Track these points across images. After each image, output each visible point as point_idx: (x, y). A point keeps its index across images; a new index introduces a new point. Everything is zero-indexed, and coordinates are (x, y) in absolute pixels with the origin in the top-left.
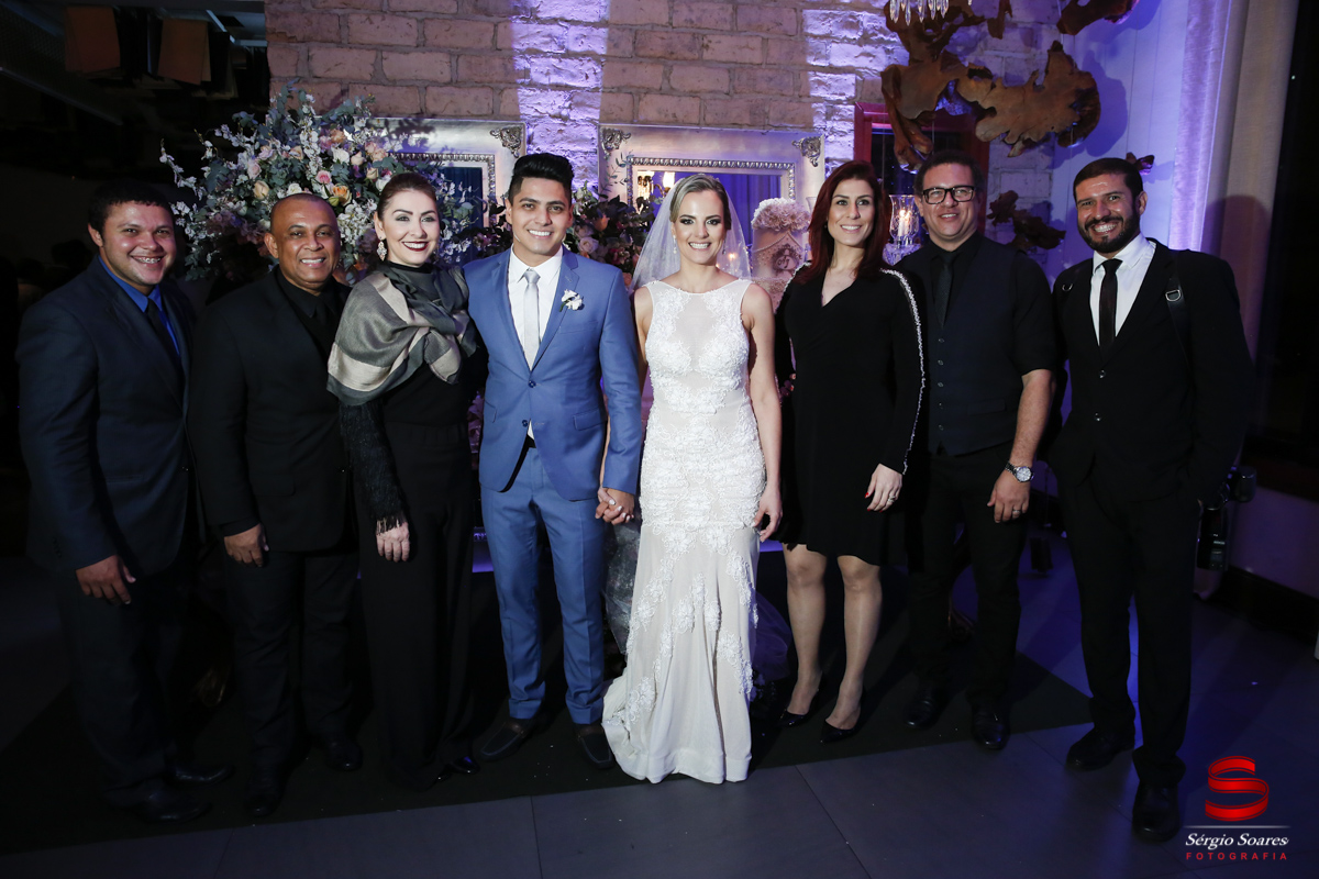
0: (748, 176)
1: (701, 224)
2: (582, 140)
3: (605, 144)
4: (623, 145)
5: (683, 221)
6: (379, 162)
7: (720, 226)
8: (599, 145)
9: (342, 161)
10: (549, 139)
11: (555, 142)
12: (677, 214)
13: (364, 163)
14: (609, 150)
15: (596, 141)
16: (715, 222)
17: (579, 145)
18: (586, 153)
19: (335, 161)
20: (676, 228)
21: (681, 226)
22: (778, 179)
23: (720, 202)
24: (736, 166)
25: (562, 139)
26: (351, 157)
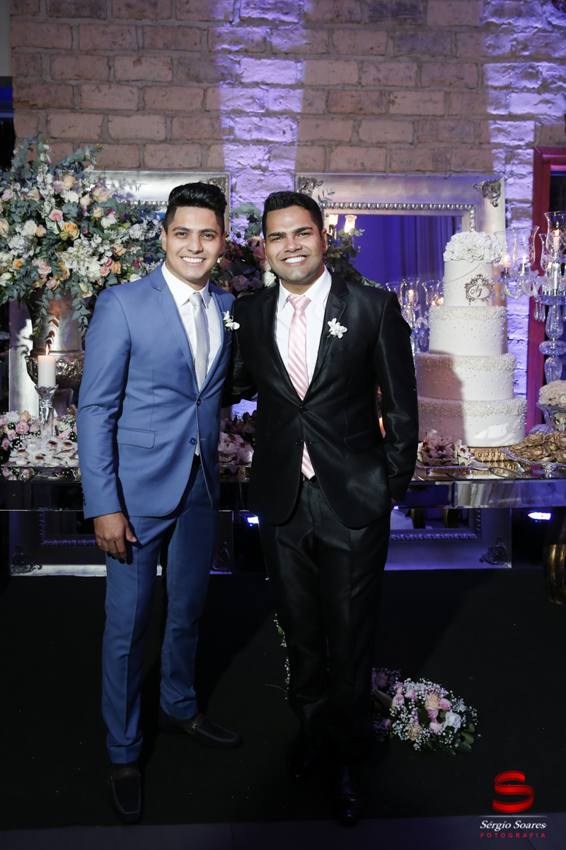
4: (315, 191)
6: (104, 203)
9: (71, 201)
10: (250, 188)
11: (255, 190)
13: (91, 204)
19: (66, 201)
25: (261, 188)
26: (80, 198)
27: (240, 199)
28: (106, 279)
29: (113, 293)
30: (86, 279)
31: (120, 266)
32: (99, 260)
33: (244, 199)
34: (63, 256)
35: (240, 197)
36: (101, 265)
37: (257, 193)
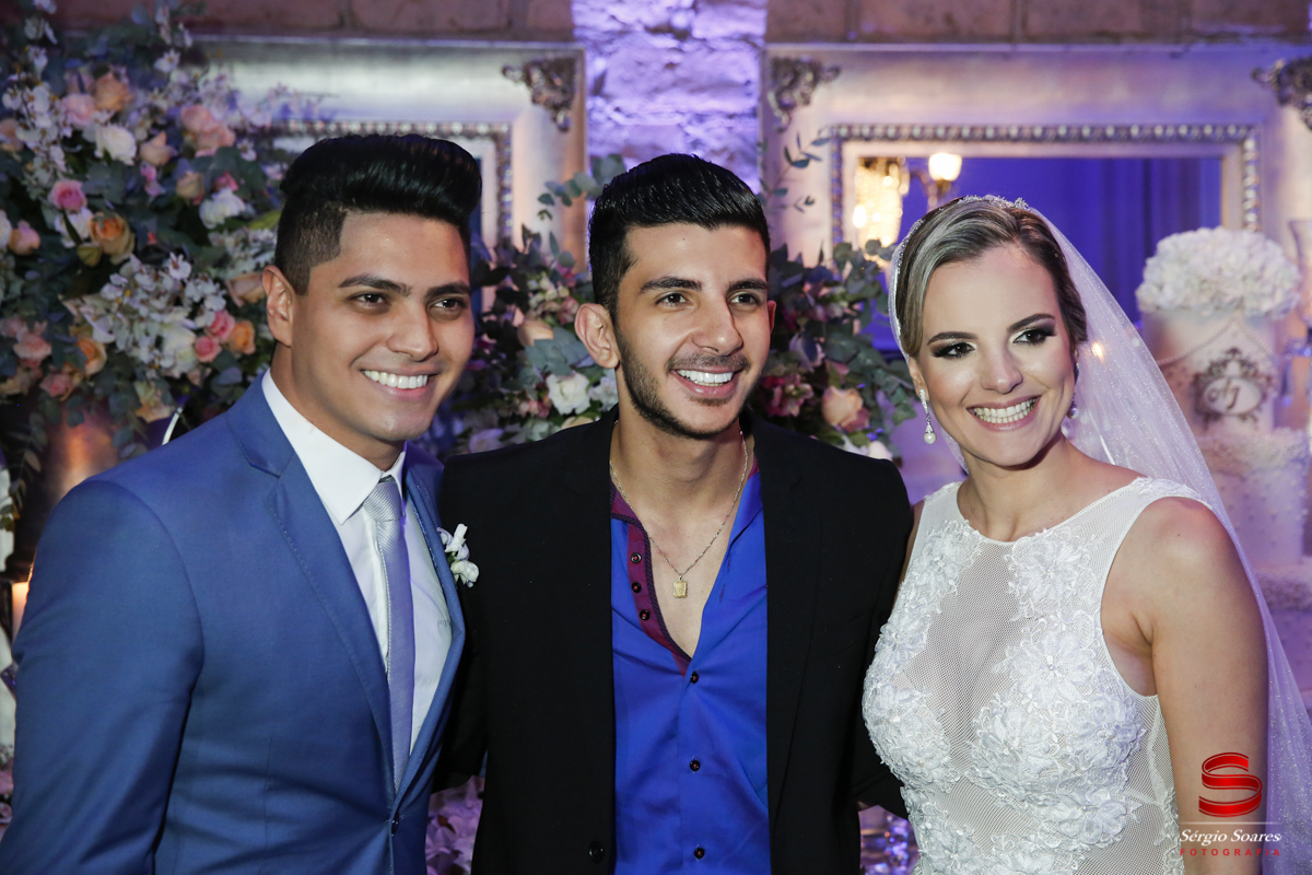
0: (1147, 163)
1: (995, 350)
2: (721, 86)
3: (778, 95)
4: (820, 95)
5: (943, 352)
6: (207, 160)
7: (1054, 344)
8: (763, 99)
9: (114, 154)
10: (643, 85)
11: (657, 90)
12: (919, 333)
13: (173, 161)
14: (787, 108)
15: (755, 88)
16: (1037, 335)
17: (714, 96)
18: (731, 116)
19: (99, 154)
20: (924, 371)
21: (938, 365)
22: (1215, 163)
23: (1042, 275)
24: (1105, 139)
25: (674, 85)
26: (139, 145)
27: (618, 117)
28: (213, 371)
29: (134, 497)
30: (151, 374)
31: (252, 331)
32: (192, 316)
33: (629, 116)
34: (87, 308)
35: (618, 110)
36: (199, 332)
37: (661, 98)
